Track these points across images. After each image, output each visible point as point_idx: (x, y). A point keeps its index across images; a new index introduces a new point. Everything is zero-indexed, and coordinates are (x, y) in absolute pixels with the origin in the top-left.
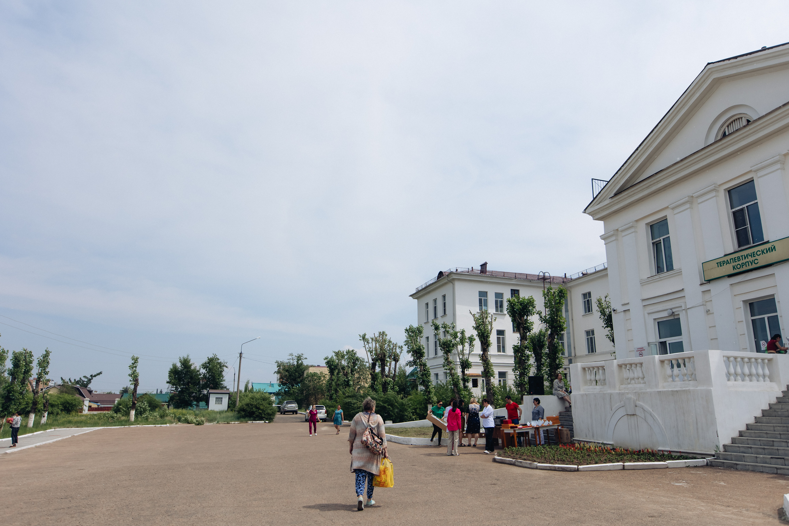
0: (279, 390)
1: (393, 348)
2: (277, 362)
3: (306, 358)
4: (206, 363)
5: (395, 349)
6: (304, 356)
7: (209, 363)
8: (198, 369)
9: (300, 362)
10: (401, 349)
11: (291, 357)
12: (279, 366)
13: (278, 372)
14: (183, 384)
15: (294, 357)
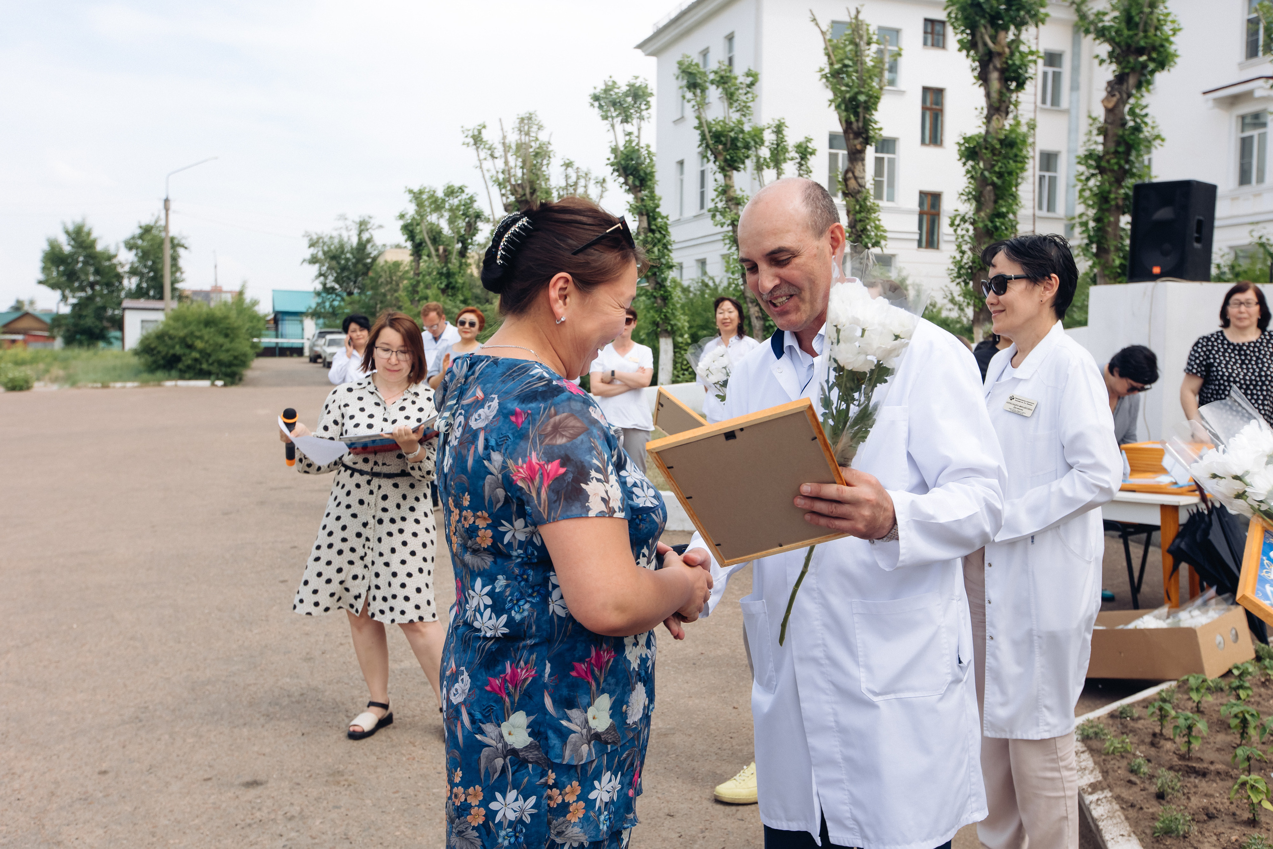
0: (318, 304)
1: (576, 184)
2: (307, 235)
3: (381, 227)
4: (133, 238)
5: (585, 187)
6: (375, 222)
7: (141, 237)
8: (112, 251)
9: (365, 236)
10: (602, 186)
11: (341, 224)
12: (312, 245)
13: (314, 260)
14: (82, 289)
15: (349, 223)
